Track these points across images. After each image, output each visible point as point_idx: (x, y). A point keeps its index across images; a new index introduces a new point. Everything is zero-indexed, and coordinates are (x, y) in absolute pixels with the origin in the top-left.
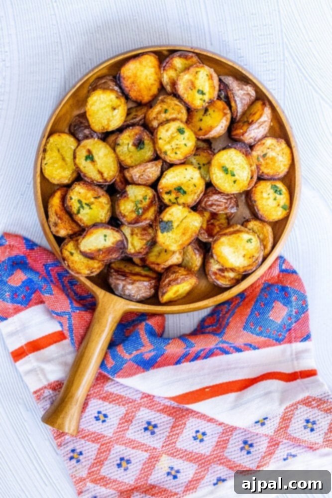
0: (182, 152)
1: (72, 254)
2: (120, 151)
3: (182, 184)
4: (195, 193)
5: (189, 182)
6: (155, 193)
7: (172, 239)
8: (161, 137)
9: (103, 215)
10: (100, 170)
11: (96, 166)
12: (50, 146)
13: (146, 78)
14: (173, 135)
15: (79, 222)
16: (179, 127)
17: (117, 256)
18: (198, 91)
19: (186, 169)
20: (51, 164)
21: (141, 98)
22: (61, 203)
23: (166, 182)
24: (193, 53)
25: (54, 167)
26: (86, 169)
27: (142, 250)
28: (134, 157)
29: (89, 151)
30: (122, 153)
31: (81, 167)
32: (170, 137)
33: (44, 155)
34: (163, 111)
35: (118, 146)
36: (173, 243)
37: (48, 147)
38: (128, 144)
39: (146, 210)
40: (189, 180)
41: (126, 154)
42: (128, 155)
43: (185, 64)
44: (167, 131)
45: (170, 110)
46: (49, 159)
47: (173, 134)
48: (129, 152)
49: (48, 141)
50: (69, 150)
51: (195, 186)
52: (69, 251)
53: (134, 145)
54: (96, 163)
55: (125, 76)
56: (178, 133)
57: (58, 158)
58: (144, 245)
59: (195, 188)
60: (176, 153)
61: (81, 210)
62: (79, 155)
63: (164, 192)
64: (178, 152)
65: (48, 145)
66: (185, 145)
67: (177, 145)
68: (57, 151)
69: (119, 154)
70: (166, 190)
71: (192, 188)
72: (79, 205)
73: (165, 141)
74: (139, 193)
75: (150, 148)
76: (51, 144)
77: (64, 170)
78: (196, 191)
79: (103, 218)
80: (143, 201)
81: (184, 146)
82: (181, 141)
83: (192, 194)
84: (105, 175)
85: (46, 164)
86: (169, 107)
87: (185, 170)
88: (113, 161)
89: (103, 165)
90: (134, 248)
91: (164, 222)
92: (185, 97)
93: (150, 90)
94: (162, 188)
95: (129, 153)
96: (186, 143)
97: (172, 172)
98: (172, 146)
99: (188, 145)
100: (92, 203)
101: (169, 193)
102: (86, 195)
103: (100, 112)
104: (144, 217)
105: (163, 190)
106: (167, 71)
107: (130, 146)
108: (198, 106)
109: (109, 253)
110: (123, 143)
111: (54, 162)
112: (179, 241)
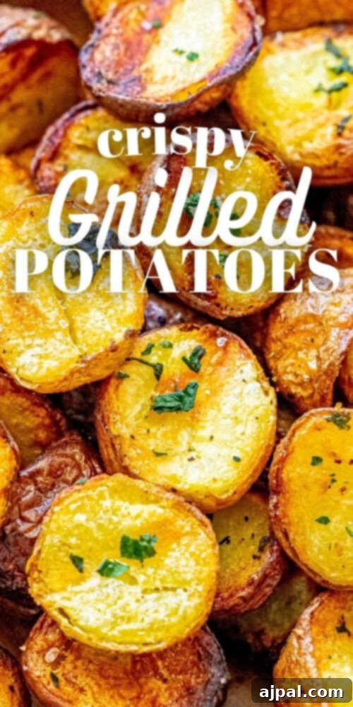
15: (298, 35)
17: (98, 56)
19: (237, 459)
23: (238, 376)
51: (158, 455)
60: (317, 461)
61: (335, 63)
63: (208, 349)
64: (315, 473)
66: (324, 520)
67: (344, 489)
81: (325, 514)
82: (346, 518)
83: (139, 426)
94: (225, 348)
96: (332, 525)
100: (331, 105)
101: (194, 362)
105: (218, 348)
109: (128, 43)
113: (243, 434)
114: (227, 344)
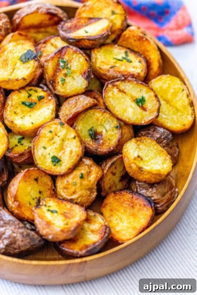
0: (45, 137)
1: (113, 13)
2: (112, 122)
3: (30, 111)
4: (12, 106)
5: (23, 115)
6: (56, 92)
7: (16, 52)
8: (74, 141)
9: (99, 56)
10: (124, 94)
11: (130, 97)
12: (188, 111)
13: (121, 219)
14: (63, 151)
15: (121, 48)
16: (60, 165)
18: (56, 212)
19: (32, 123)
20: (178, 92)
21: (117, 197)
22: (148, 58)
23: (48, 107)
24: (81, 257)
25: (173, 89)
26: (139, 90)
27: (44, 45)
28: (95, 120)
29: (144, 109)
30: (109, 122)
31: (145, 89)
32: (65, 147)
33: (190, 100)
34: (85, 176)
35: (116, 126)
36: (13, 50)
37: (190, 109)
38: (107, 131)
39: (57, 69)
40: (24, 116)
41: (105, 122)
42: (102, 120)
43: (85, 241)
44: (71, 152)
45: (78, 180)
46: (182, 96)
47: (64, 153)
48: (102, 125)
49: (193, 116)
50: (166, 113)
51: (15, 113)
52: (117, 14)
53: (100, 134)
54: (132, 100)
55: (145, 209)
56: (58, 157)
57: (174, 101)
58: (43, 51)
59: (15, 110)
60: (51, 132)
61: (124, 56)
62: (153, 100)
63: (46, 98)
64: (49, 135)
65: (190, 111)
66: (45, 148)
67: (54, 143)
68: (178, 107)
69: (112, 118)
70: (45, 100)
71: (18, 111)
72: (128, 58)
73: (68, 139)
74: (72, 83)
75: (82, 133)
76: (188, 114)
77: (161, 88)
78: (12, 108)
79: (98, 54)
80: (64, 77)
81: (46, 146)
82: (51, 150)
83: (16, 105)
84: (116, 90)
85: (183, 90)
86: (81, 184)
87: (34, 122)
88: (115, 107)
89: (123, 100)
90: (52, 44)
91: (32, 59)
92: (69, 205)
93: (111, 210)
94: (50, 100)
95: (101, 122)
96: (46, 150)
97: (47, 117)
98: (59, 137)
99: (43, 149)
101: (41, 98)
102: (126, 67)
103: (153, 156)
104: (56, 60)
105: (48, 99)
106: (102, 226)
107: (104, 131)
108: (50, 200)
109: (76, 26)
110: (113, 131)
111: (175, 94)
112: (8, 53)
113: (39, 119)
114: (51, 99)
